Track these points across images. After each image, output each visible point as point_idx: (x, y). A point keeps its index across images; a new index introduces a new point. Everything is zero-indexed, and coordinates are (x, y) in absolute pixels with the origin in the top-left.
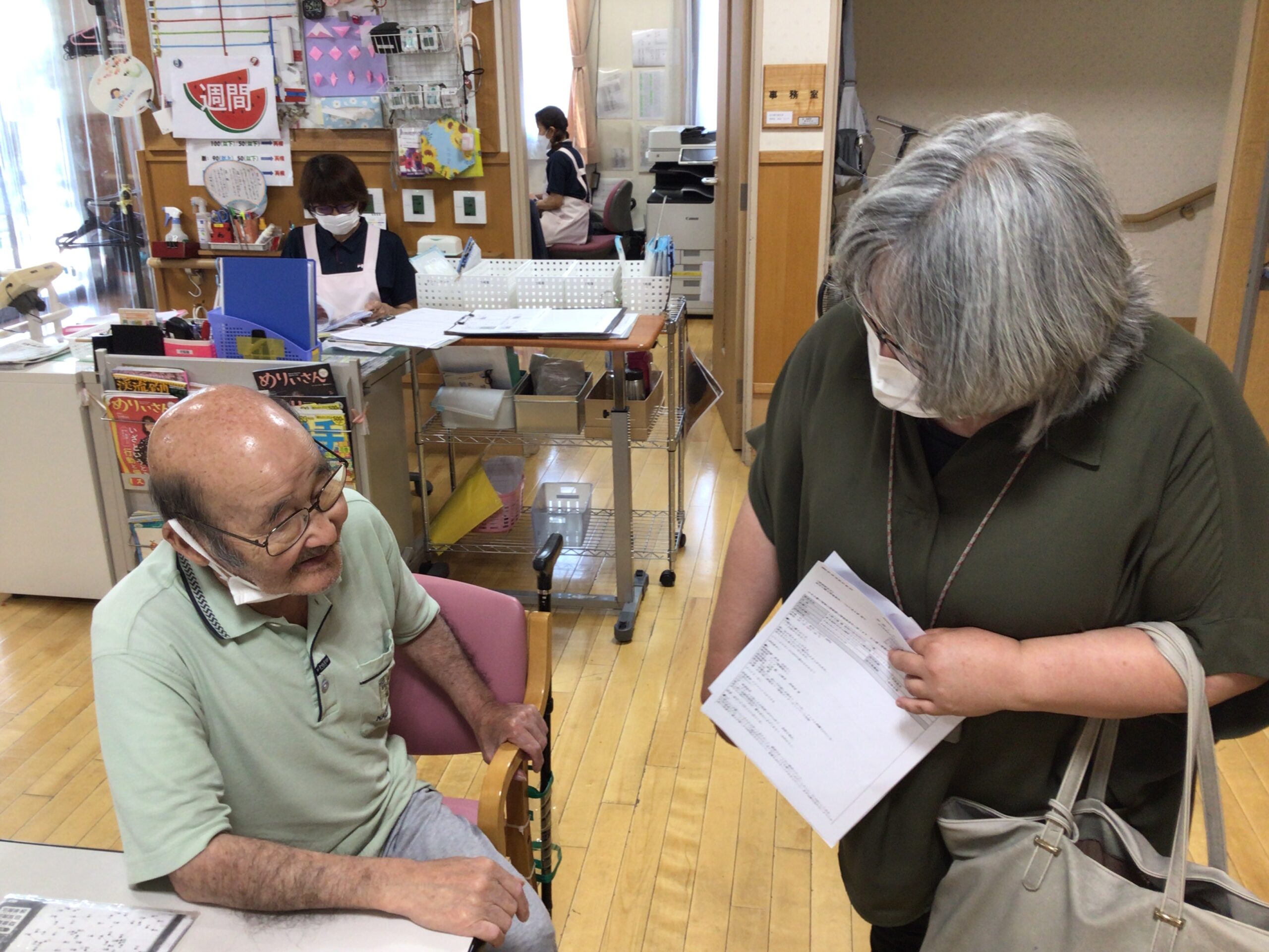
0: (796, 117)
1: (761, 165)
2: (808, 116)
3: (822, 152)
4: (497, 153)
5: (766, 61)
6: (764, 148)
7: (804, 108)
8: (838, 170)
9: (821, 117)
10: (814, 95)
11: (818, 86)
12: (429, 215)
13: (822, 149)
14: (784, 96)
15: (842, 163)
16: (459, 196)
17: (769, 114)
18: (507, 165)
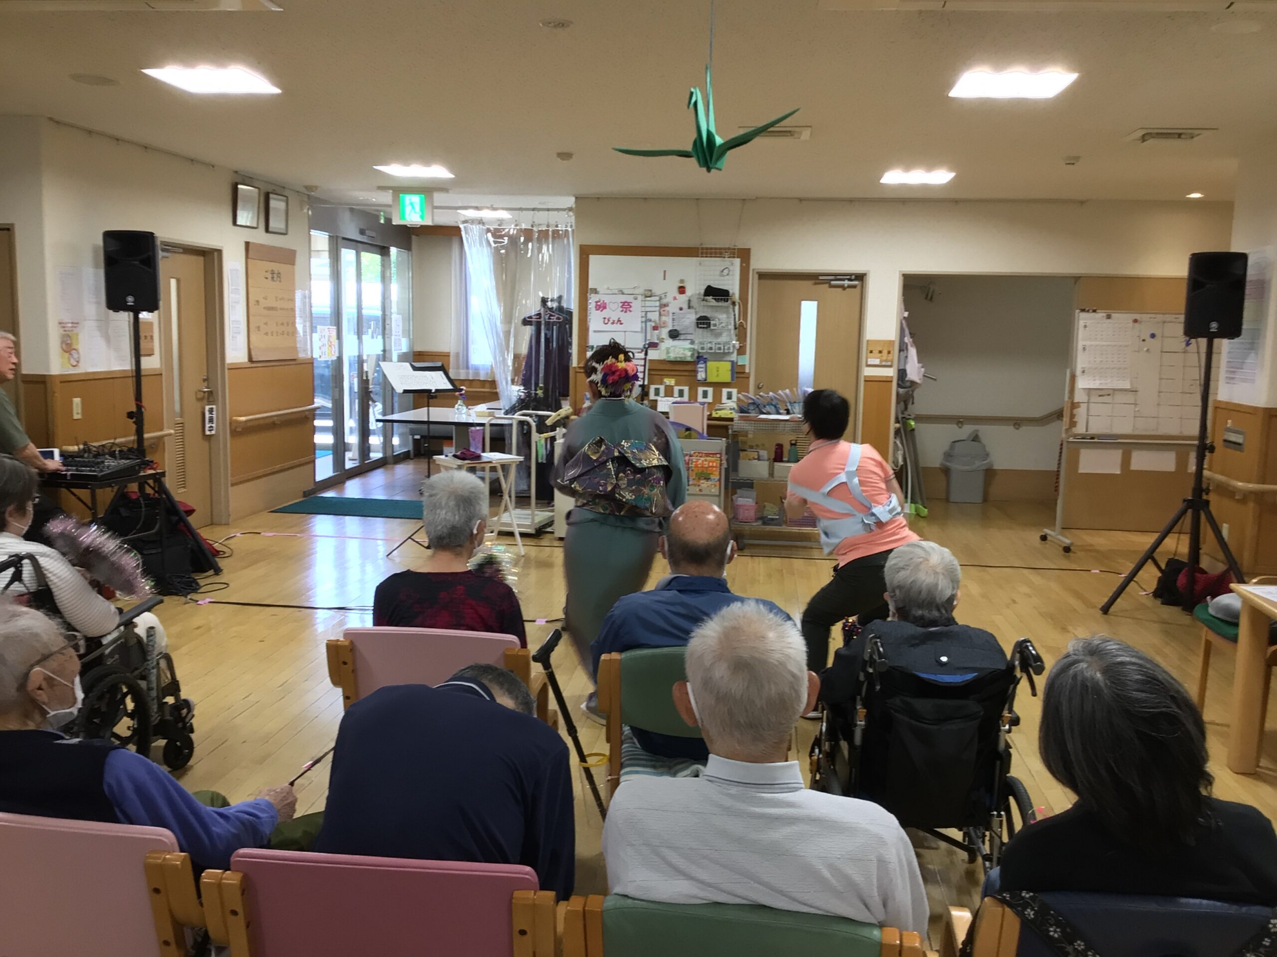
0: (881, 361)
1: (865, 381)
2: (886, 361)
3: (892, 377)
4: (744, 373)
5: (867, 339)
6: (866, 374)
7: (884, 358)
8: (899, 386)
9: (892, 362)
10: (889, 352)
11: (891, 349)
12: (710, 399)
13: (891, 374)
14: (876, 352)
15: (900, 383)
16: (725, 391)
17: (869, 360)
18: (748, 378)
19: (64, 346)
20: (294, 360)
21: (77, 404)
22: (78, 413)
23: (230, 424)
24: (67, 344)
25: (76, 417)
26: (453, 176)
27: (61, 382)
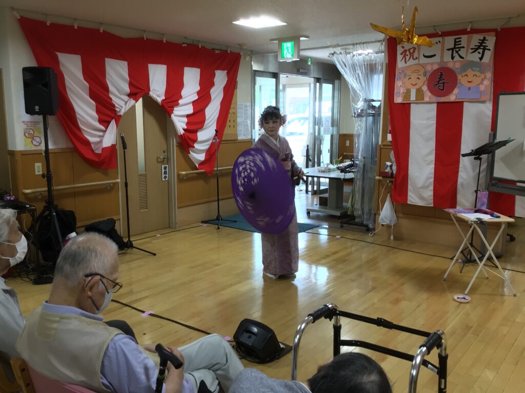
19: (27, 135)
20: (236, 140)
21: (38, 167)
22: (39, 172)
23: (179, 175)
24: (29, 134)
25: (37, 173)
26: (285, 24)
27: (22, 155)
